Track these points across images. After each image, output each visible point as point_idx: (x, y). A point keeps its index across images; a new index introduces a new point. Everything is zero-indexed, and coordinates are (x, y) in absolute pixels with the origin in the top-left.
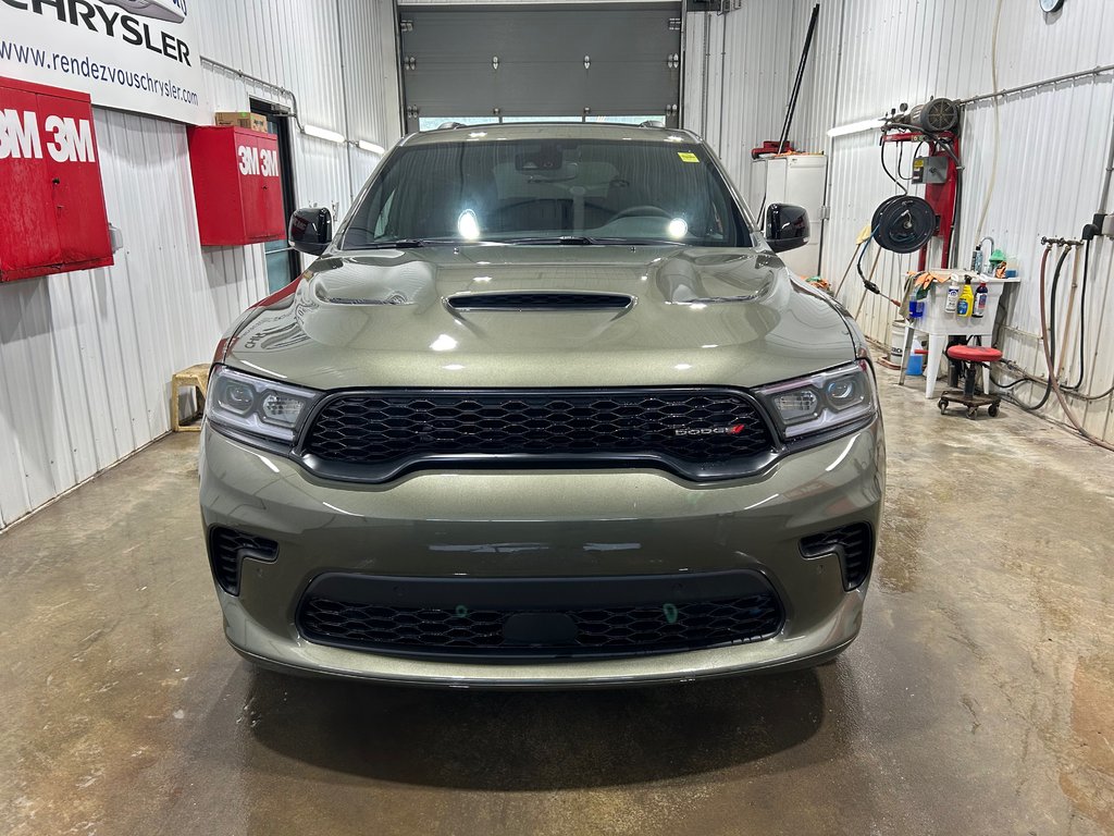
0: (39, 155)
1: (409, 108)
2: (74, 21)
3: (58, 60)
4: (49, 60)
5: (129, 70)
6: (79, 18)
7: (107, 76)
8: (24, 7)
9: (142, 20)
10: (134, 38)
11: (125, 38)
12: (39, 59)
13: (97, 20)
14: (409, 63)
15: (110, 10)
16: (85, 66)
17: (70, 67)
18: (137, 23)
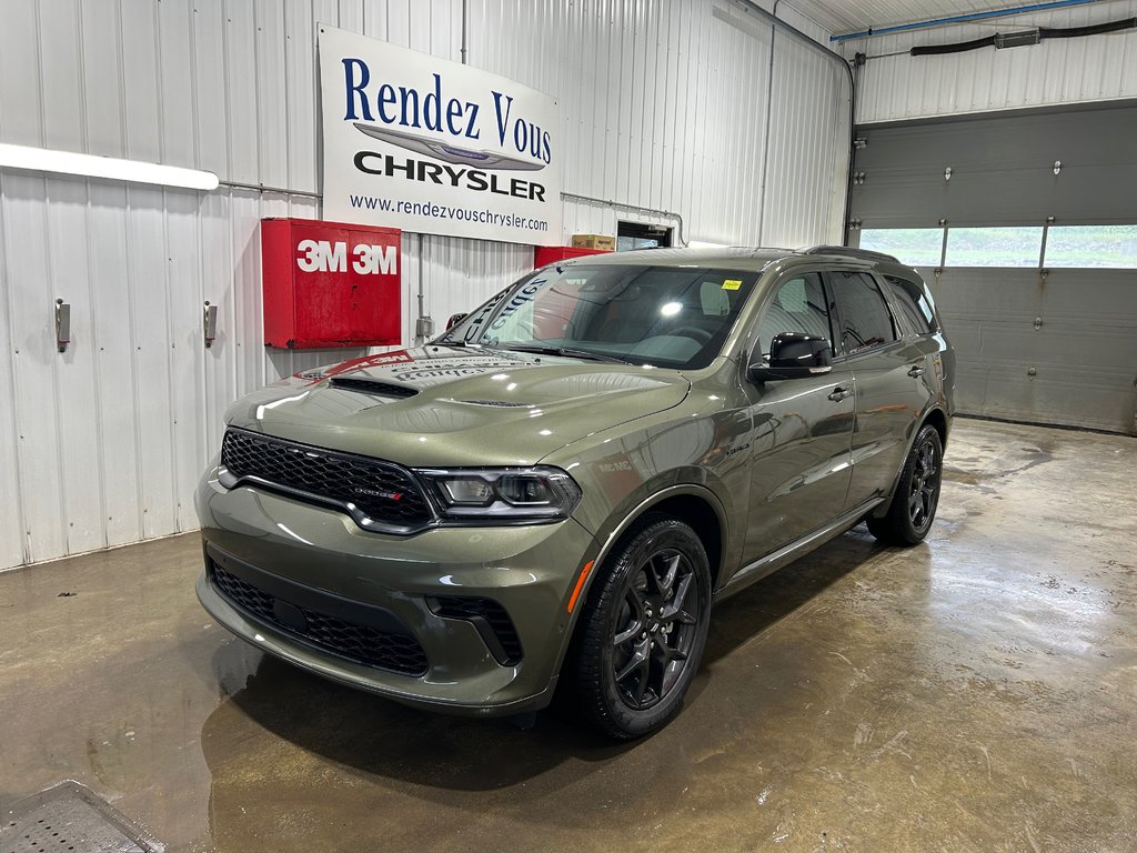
0: (344, 269)
1: (853, 220)
2: (422, 178)
3: (402, 206)
4: (394, 205)
5: (469, 208)
6: (427, 176)
7: (446, 213)
8: (379, 172)
9: (489, 173)
10: (480, 185)
11: (469, 186)
12: (385, 205)
13: (445, 177)
14: (858, 178)
15: (456, 169)
16: (426, 208)
17: (412, 210)
18: (485, 175)
